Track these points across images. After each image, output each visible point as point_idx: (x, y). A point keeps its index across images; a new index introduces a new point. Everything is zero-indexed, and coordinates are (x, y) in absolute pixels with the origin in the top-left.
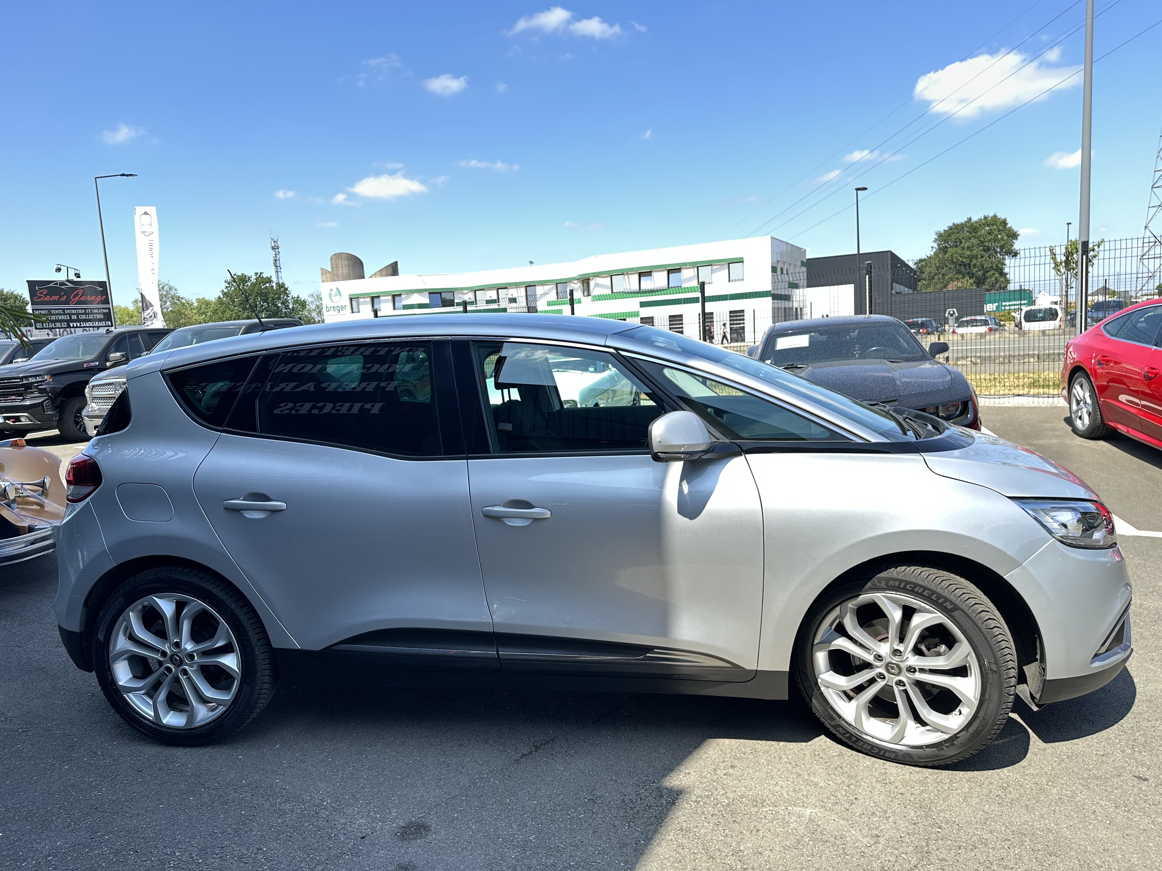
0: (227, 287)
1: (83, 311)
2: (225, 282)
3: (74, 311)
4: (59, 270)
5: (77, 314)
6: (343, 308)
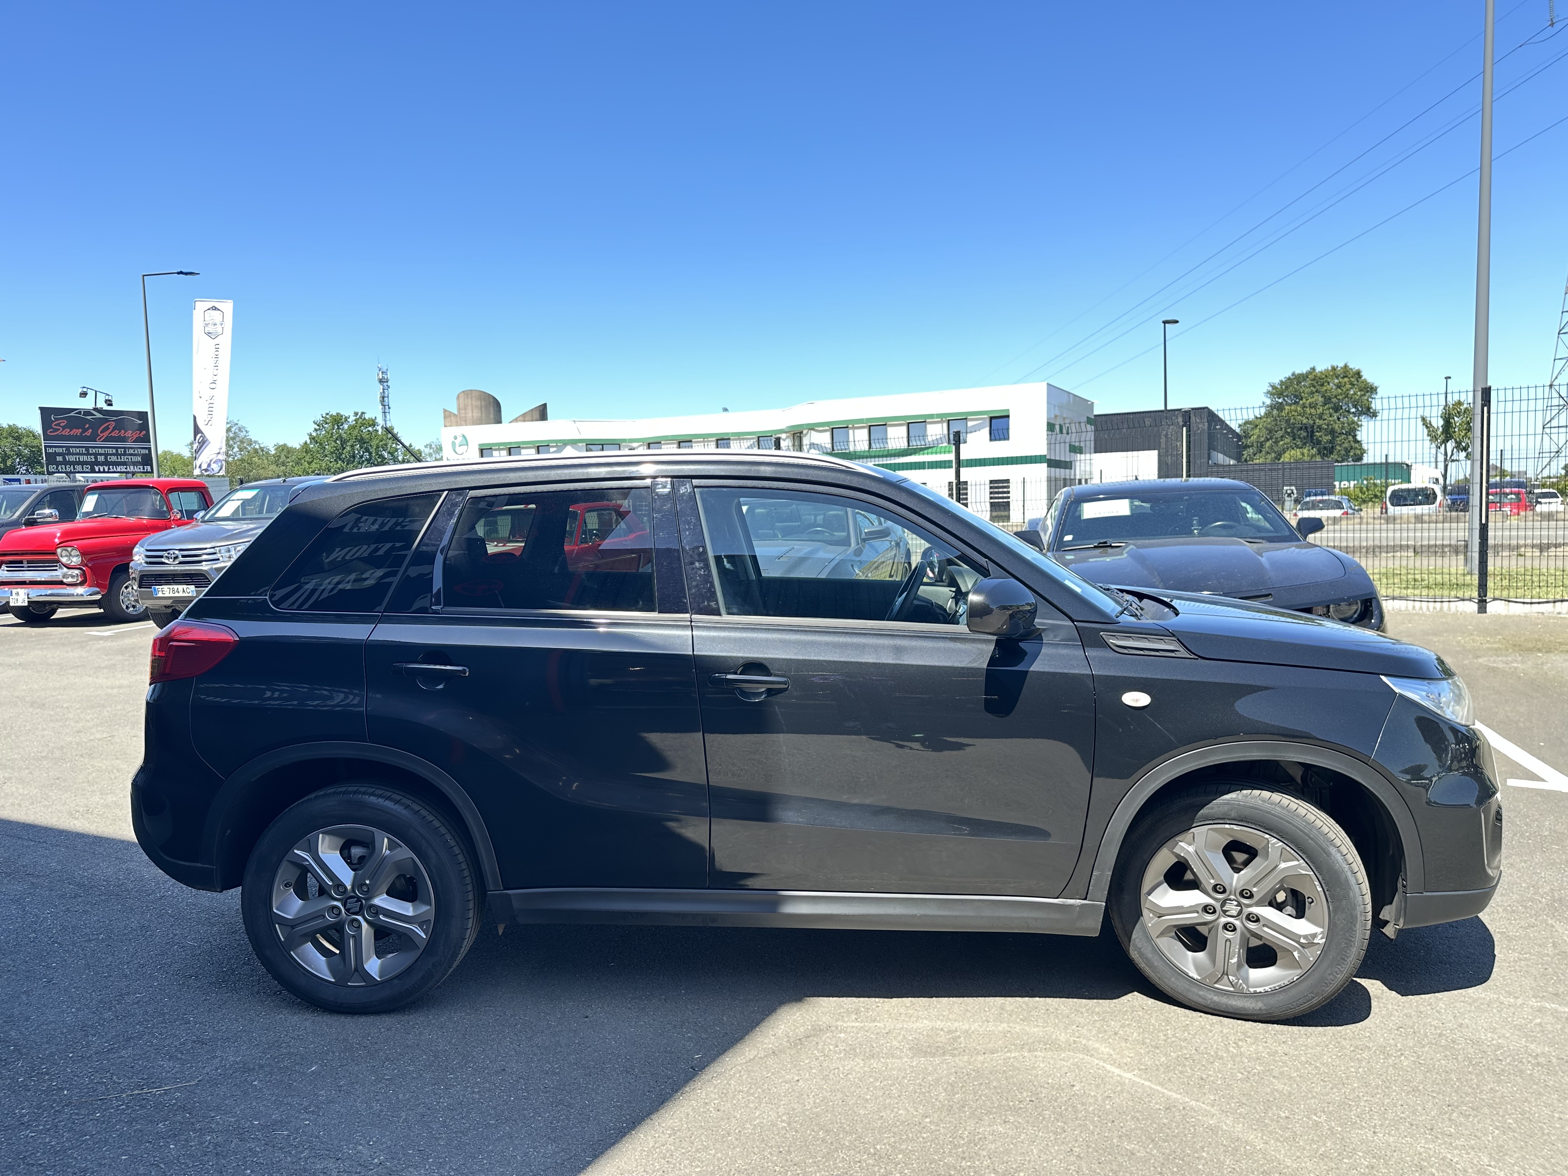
0: (316, 430)
1: (114, 451)
2: (314, 423)
3: (101, 451)
4: (84, 395)
5: (106, 455)
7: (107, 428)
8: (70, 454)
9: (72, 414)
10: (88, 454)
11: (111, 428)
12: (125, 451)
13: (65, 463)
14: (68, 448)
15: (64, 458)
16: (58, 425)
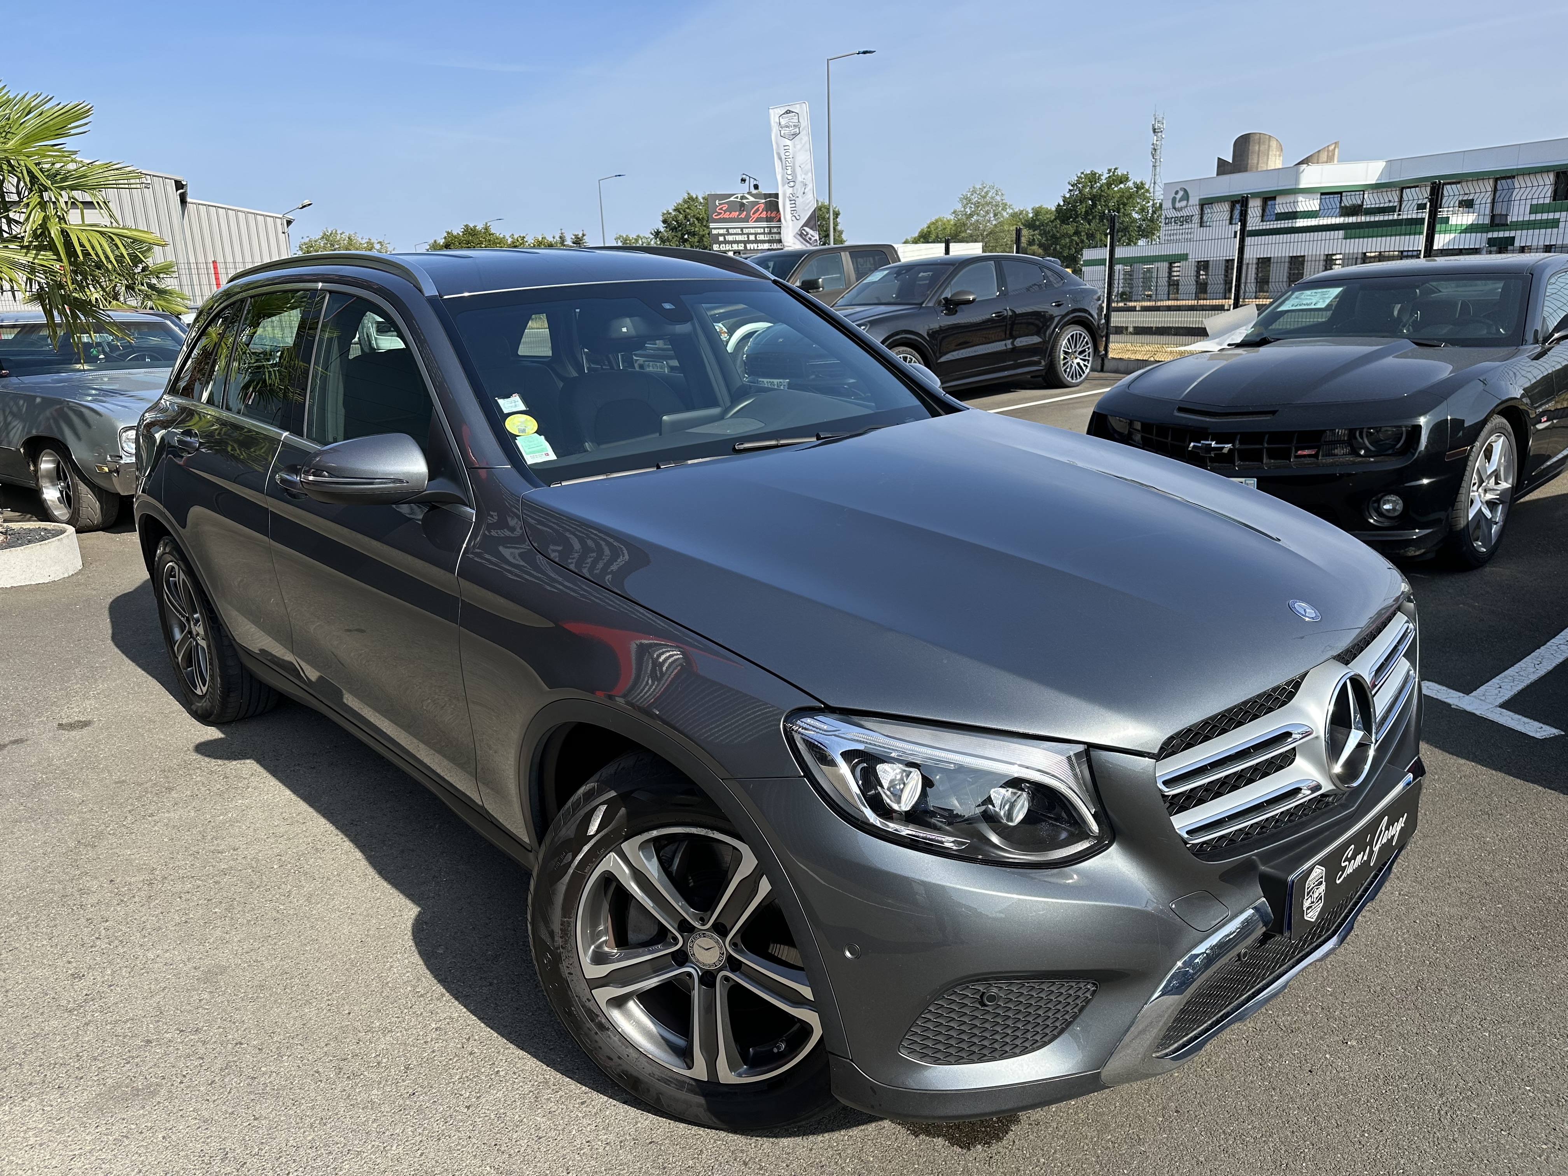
0: (1070, 190)
1: (762, 230)
2: (1069, 183)
3: (752, 231)
4: (743, 180)
5: (756, 234)
6: (1188, 219)
7: (758, 210)
8: (729, 234)
9: (732, 199)
10: (743, 234)
11: (761, 210)
12: (770, 230)
13: (726, 242)
14: (727, 229)
15: (725, 238)
16: (721, 209)
